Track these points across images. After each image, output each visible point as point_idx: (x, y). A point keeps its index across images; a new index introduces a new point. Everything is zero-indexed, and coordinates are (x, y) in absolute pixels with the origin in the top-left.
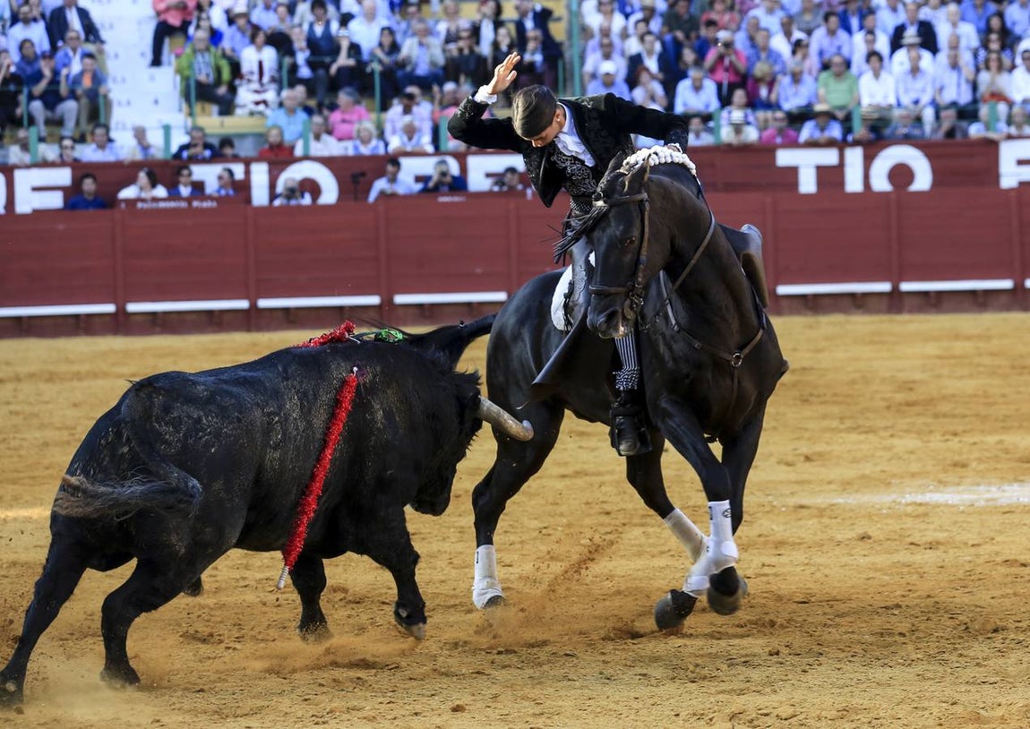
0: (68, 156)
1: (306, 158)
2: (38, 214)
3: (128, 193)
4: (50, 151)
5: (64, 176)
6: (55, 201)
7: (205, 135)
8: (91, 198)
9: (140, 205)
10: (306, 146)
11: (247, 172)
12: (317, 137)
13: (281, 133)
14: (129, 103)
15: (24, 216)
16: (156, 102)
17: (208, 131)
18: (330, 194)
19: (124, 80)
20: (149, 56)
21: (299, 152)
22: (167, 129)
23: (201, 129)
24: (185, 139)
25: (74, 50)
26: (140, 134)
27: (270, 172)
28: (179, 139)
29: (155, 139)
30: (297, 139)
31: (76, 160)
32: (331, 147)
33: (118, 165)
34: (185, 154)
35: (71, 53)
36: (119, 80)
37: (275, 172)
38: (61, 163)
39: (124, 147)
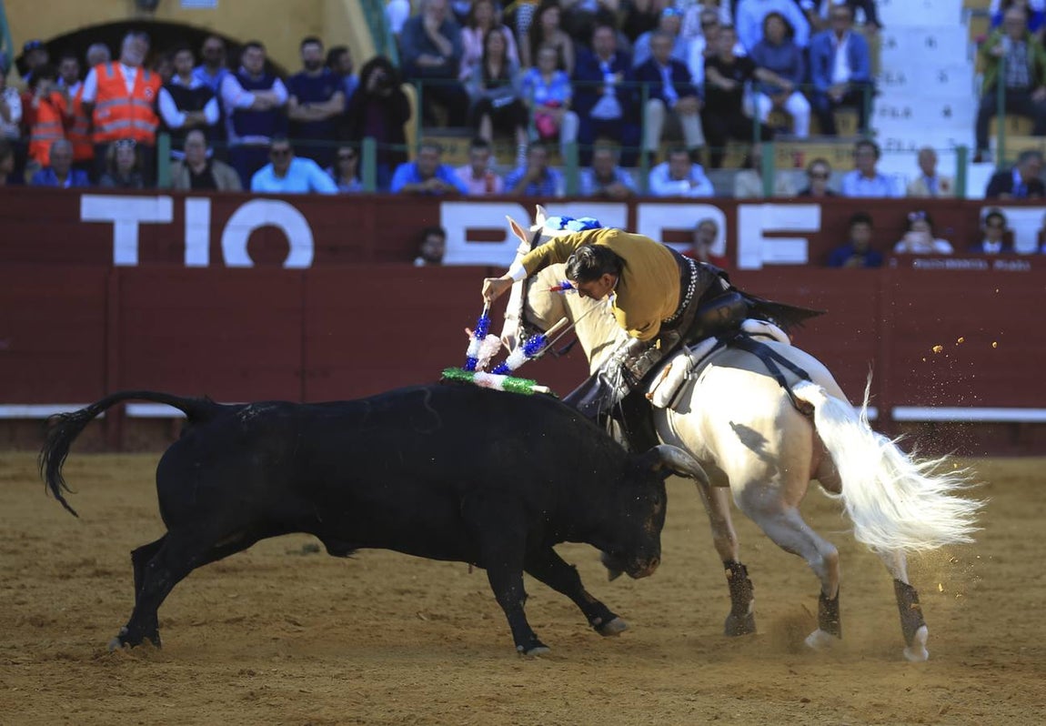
0: (818, 189)
2: (770, 270)
5: (809, 217)
6: (796, 252)
9: (917, 263)
14: (907, 113)
15: (751, 273)
16: (947, 113)
19: (902, 80)
22: (962, 154)
25: (840, 35)
26: (927, 161)
29: (945, 167)
31: (829, 194)
33: (888, 204)
35: (834, 39)
36: (895, 78)
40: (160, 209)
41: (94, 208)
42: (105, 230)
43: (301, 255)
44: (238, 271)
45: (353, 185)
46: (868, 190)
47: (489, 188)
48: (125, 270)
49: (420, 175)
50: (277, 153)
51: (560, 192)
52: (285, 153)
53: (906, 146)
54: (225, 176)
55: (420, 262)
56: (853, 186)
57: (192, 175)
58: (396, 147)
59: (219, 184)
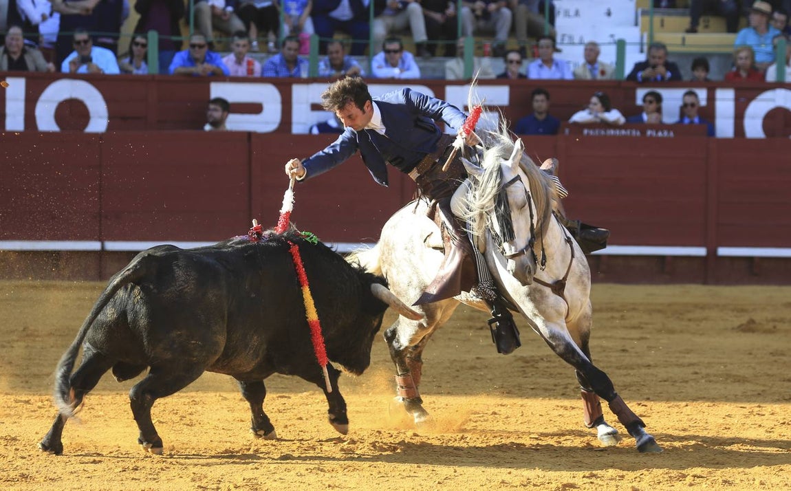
0: (513, 72)
1: (780, 84)
5: (501, 95)
7: (667, 54)
9: (586, 131)
10: (780, 72)
11: (711, 99)
13: (752, 54)
16: (609, 14)
17: (670, 49)
22: (621, 45)
23: (662, 46)
24: (642, 58)
26: (592, 53)
27: (737, 100)
28: (634, 57)
29: (607, 57)
30: (771, 64)
34: (640, 74)
37: (742, 100)
43: (98, 123)
44: (48, 135)
46: (547, 74)
47: (250, 71)
49: (192, 61)
50: (79, 43)
51: (304, 75)
52: (86, 42)
53: (576, 40)
55: (208, 128)
56: (535, 71)
57: (10, 60)
58: (175, 38)
59: (31, 66)
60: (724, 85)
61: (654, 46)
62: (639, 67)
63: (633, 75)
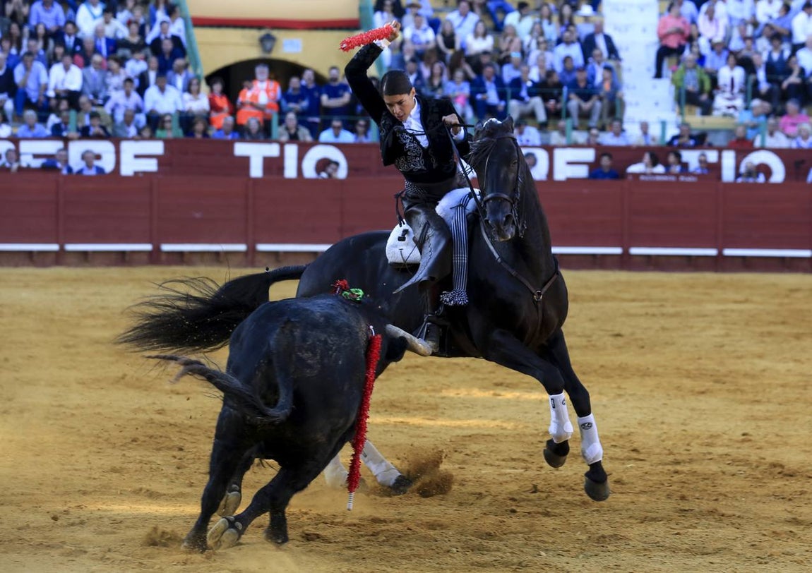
0: (593, 140)
1: (763, 148)
2: (570, 181)
3: (635, 169)
4: (581, 137)
5: (589, 155)
6: (582, 172)
7: (690, 129)
8: (606, 170)
10: (763, 140)
11: (720, 157)
12: (771, 134)
14: (637, 104)
15: (560, 183)
16: (657, 104)
18: (779, 175)
19: (634, 87)
20: (653, 71)
21: (757, 143)
22: (664, 124)
23: (688, 125)
25: (599, 64)
26: (645, 127)
27: (736, 157)
28: (672, 131)
29: (655, 131)
31: (599, 144)
32: (781, 141)
33: (627, 149)
34: (676, 143)
35: (596, 66)
36: (631, 87)
37: (739, 158)
38: (587, 145)
39: (633, 135)
40: (272, 150)
41: (241, 149)
42: (246, 160)
43: (342, 173)
44: (310, 180)
45: (364, 140)
48: (256, 180)
53: (635, 120)
54: (305, 134)
56: (608, 139)
57: (289, 134)
59: (301, 138)
60: (729, 148)
61: (683, 125)
62: (675, 138)
63: (670, 143)
